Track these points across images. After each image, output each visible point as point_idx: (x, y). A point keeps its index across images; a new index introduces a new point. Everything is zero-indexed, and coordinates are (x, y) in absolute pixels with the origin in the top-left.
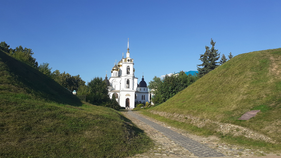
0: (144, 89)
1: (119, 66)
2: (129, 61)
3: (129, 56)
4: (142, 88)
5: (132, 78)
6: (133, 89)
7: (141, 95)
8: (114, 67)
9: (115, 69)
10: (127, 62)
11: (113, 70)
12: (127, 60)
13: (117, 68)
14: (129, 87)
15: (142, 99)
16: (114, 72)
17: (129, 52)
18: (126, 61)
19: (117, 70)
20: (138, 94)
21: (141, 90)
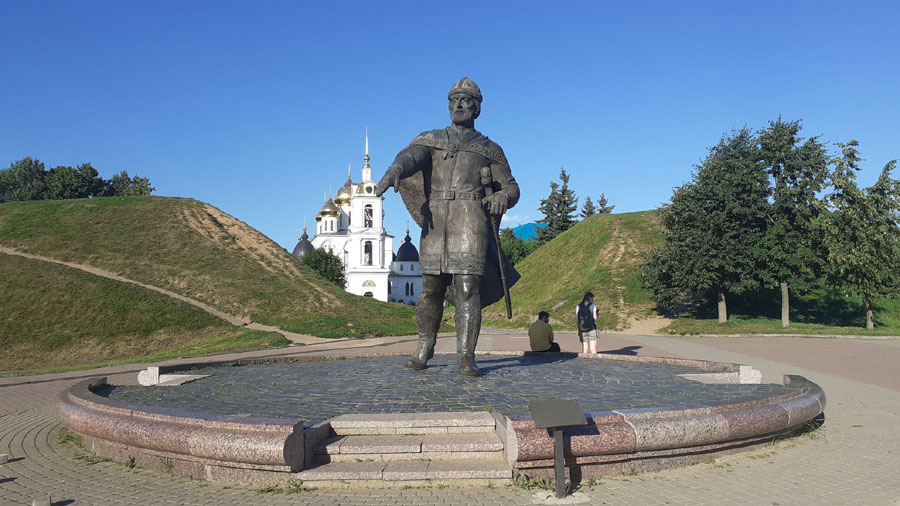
0: (412, 266)
1: (339, 202)
2: (369, 190)
3: (369, 178)
4: (407, 265)
5: (379, 237)
6: (383, 268)
7: (404, 282)
8: (325, 207)
9: (328, 210)
10: (366, 194)
11: (324, 213)
12: (365, 186)
13: (334, 207)
14: (370, 263)
15: (407, 294)
16: (327, 218)
17: (369, 166)
18: (361, 191)
19: (335, 214)
20: (396, 279)
21: (402, 269)
